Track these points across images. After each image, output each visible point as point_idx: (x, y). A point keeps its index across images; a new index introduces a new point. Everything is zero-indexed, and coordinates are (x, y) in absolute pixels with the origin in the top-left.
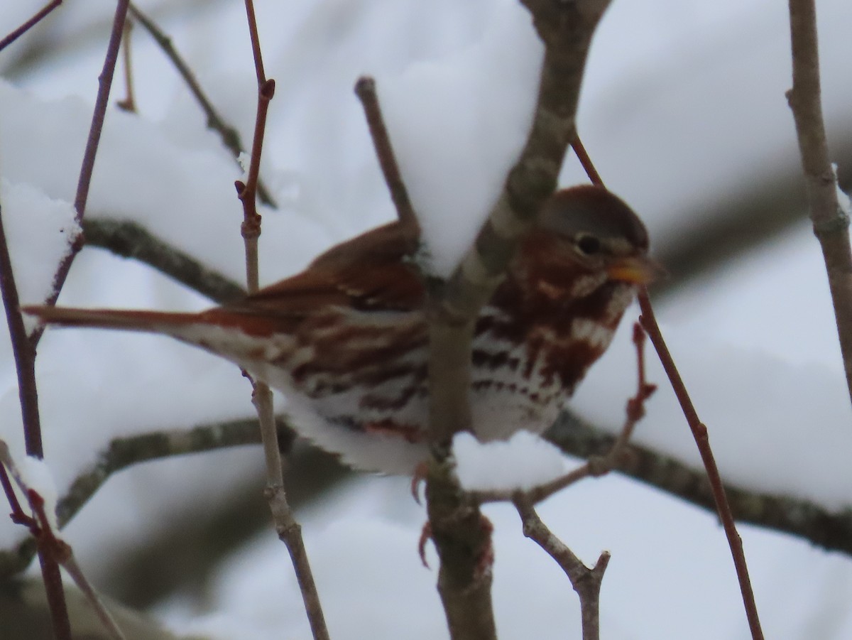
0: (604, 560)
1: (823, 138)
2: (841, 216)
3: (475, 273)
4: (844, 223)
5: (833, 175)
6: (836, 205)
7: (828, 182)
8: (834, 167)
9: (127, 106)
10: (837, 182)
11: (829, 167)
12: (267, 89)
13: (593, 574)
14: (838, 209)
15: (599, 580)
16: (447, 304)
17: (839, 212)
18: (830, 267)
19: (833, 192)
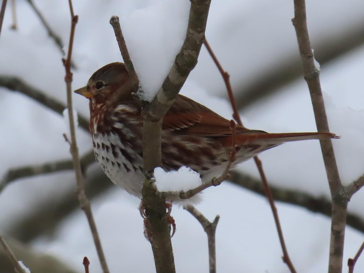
0: (217, 219)
1: (308, 38)
2: (316, 71)
3: (162, 99)
4: (318, 74)
5: (312, 53)
6: (314, 67)
7: (310, 57)
8: (313, 51)
9: (14, 27)
10: (314, 57)
11: (311, 51)
12: (75, 19)
13: (212, 225)
14: (315, 69)
15: (215, 227)
16: (150, 113)
17: (315, 70)
18: (311, 93)
19: (312, 61)
